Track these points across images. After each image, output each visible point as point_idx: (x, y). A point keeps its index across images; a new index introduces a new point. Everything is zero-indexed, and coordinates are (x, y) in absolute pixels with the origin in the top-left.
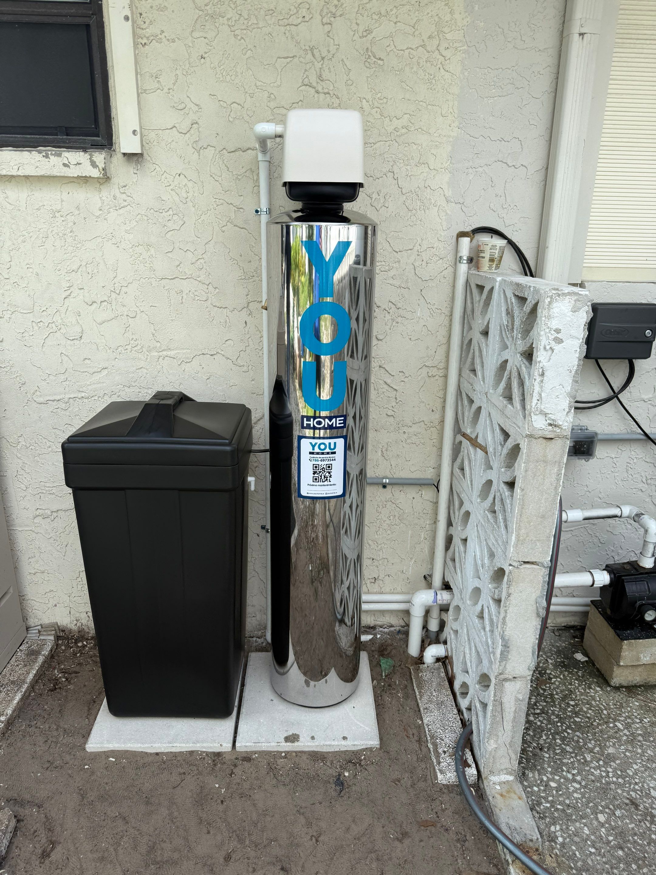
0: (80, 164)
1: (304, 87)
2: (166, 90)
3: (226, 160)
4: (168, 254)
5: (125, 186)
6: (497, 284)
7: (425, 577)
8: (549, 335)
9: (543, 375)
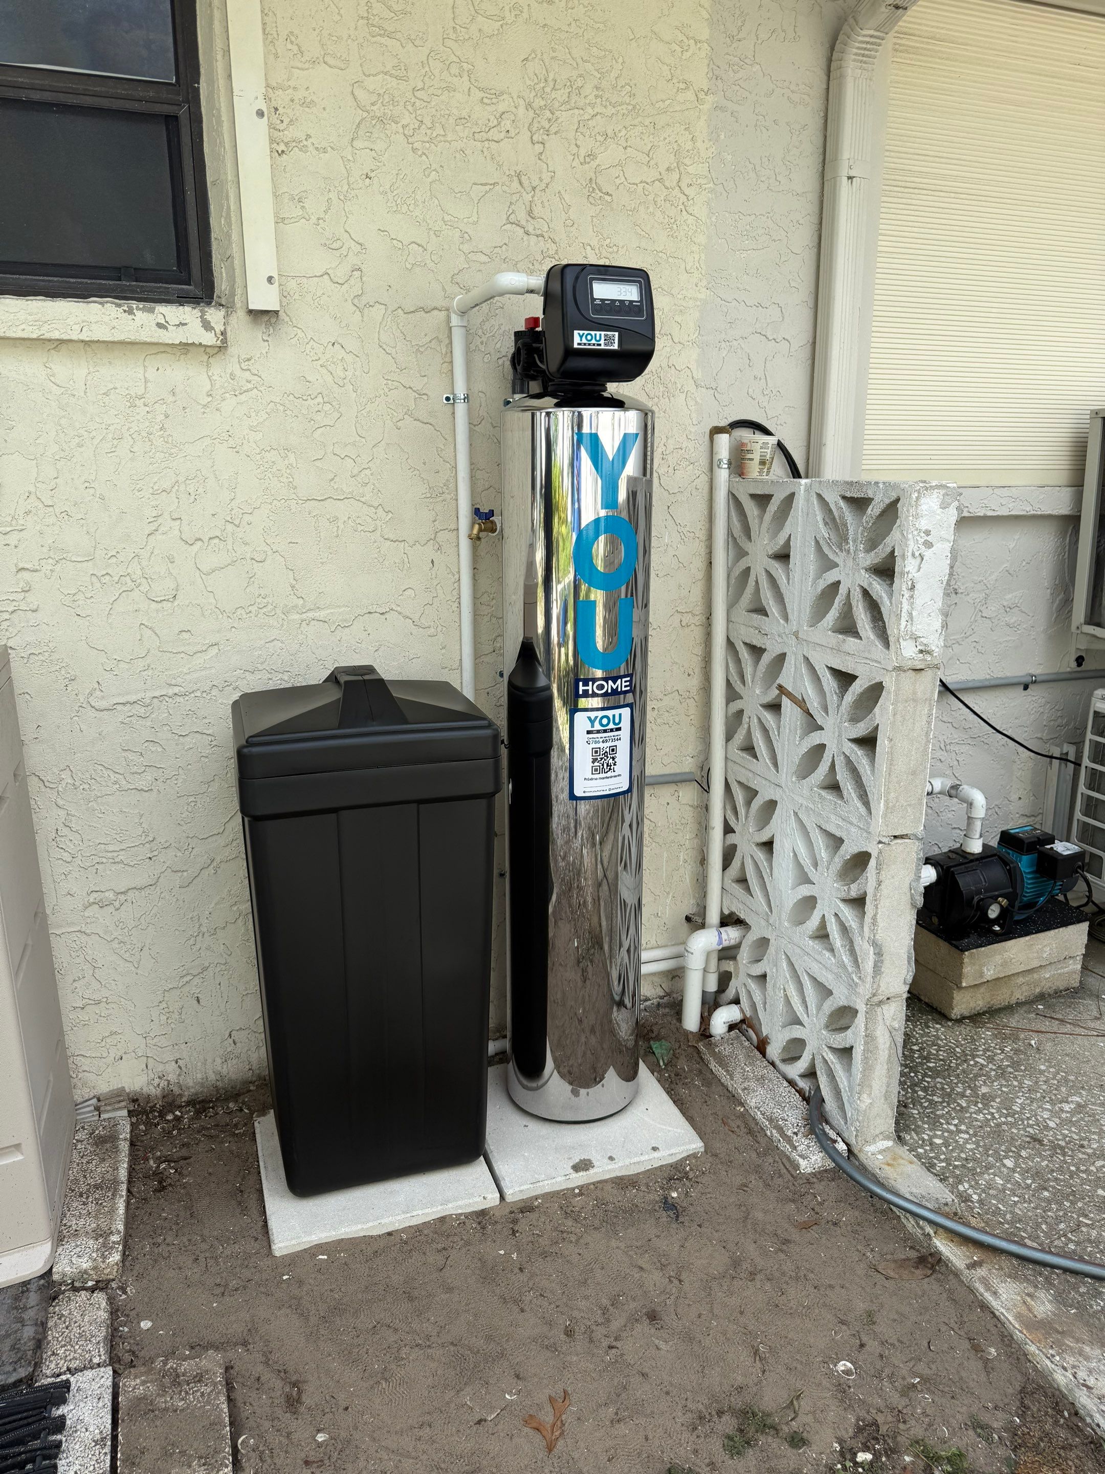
0: (186, 324)
1: (509, 226)
2: (314, 219)
3: (402, 324)
4: (316, 463)
5: (249, 360)
6: (802, 488)
7: (688, 919)
8: (919, 538)
9: (913, 588)
